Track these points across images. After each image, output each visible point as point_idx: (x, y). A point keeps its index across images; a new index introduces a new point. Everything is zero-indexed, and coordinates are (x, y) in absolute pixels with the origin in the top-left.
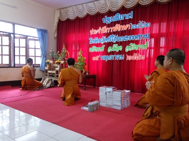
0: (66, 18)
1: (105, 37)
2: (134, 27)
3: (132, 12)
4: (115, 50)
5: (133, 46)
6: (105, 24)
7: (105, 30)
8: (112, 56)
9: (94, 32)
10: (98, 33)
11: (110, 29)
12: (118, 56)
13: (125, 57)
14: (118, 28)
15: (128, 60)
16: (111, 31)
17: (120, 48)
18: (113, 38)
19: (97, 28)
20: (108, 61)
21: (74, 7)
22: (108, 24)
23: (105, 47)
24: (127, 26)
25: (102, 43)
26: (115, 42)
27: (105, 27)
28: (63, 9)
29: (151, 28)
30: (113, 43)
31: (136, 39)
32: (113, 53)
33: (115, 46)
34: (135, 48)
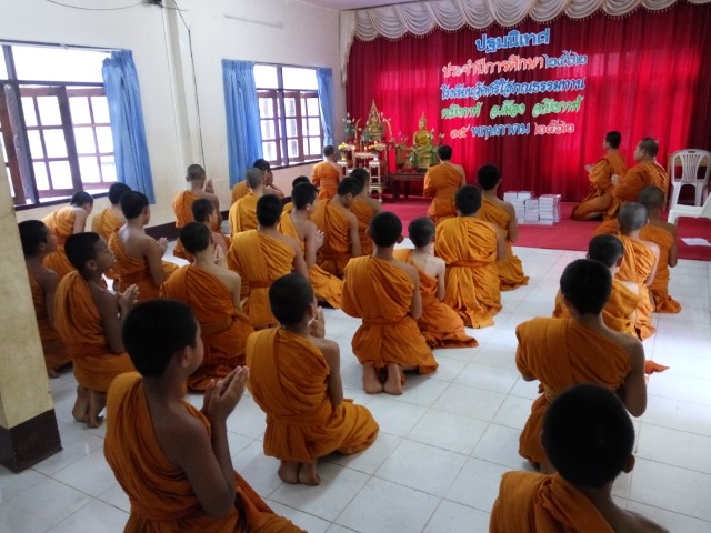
0: (376, 33)
1: (482, 85)
2: (553, 63)
3: (548, 30)
4: (509, 114)
5: (550, 104)
6: (483, 54)
7: (482, 66)
8: (501, 126)
9: (453, 70)
10: (464, 74)
11: (496, 67)
12: (515, 126)
13: (532, 129)
14: (515, 63)
15: (539, 136)
16: (499, 71)
17: (521, 109)
18: (502, 87)
19: (461, 63)
20: (490, 138)
21: (397, 7)
22: (491, 54)
23: (483, 108)
24: (537, 59)
25: (477, 97)
26: (507, 95)
27: (484, 60)
28: (363, 11)
29: (589, 67)
30: (503, 98)
31: (557, 90)
32: (502, 120)
33: (508, 104)
34: (555, 108)
